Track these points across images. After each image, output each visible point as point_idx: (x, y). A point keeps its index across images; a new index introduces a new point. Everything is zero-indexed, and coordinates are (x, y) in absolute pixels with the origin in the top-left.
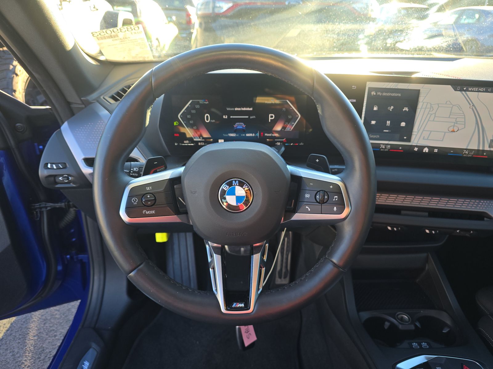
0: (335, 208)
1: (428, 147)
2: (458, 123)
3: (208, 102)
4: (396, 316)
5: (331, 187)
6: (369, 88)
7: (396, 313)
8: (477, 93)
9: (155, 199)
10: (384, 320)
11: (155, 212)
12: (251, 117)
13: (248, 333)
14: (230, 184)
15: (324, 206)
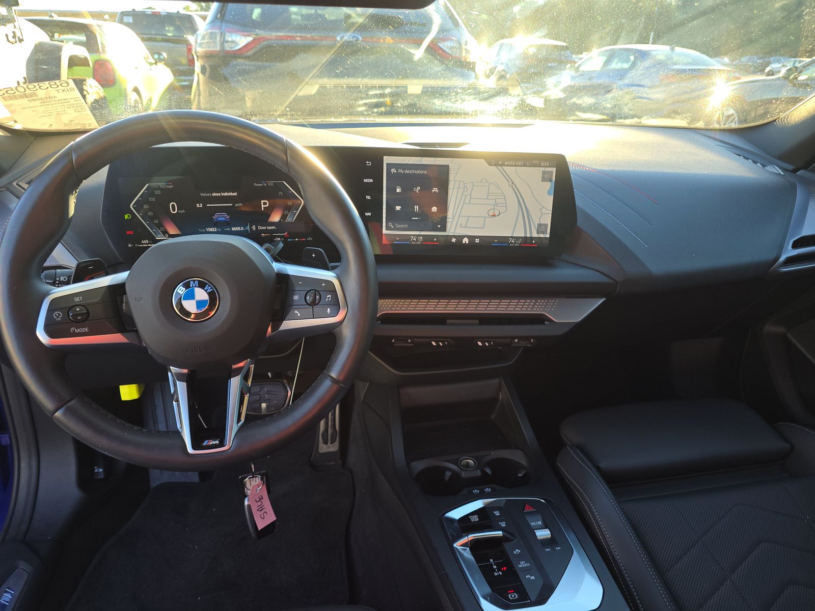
0: (329, 309)
1: (468, 237)
2: (498, 205)
3: (172, 186)
4: (459, 463)
5: (323, 285)
6: (388, 164)
7: (459, 459)
8: (515, 167)
9: (88, 313)
10: (445, 469)
11: (89, 329)
12: (236, 205)
13: (263, 511)
14: (187, 286)
15: (316, 308)
